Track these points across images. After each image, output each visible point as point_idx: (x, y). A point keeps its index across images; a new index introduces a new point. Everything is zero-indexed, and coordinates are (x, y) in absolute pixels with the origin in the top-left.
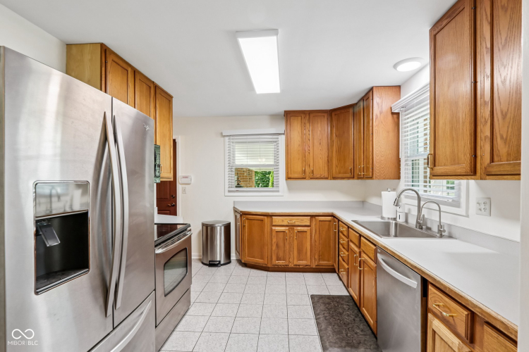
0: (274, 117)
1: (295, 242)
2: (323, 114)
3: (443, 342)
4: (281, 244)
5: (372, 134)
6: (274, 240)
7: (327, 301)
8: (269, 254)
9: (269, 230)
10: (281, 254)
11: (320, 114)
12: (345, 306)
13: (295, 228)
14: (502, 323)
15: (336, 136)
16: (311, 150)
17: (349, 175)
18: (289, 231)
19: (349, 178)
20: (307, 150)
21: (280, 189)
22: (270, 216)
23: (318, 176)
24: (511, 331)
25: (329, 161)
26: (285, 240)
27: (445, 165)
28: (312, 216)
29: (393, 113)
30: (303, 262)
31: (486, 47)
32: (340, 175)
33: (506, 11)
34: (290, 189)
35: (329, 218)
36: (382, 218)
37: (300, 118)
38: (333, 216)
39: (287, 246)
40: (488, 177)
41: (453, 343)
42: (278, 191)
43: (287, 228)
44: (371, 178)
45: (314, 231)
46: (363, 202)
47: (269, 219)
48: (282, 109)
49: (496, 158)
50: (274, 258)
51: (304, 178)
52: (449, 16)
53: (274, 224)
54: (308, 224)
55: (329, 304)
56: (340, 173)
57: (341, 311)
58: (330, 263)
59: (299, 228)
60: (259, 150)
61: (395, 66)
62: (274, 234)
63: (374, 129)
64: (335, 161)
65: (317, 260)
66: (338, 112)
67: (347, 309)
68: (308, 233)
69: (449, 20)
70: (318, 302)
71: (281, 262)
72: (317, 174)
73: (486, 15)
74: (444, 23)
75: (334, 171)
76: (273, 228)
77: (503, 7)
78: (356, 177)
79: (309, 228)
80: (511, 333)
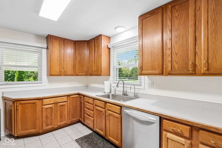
0: (39, 37)
1: (59, 112)
2: (71, 42)
3: (173, 142)
4: (49, 115)
5: (101, 55)
6: (44, 114)
7: (86, 140)
8: (41, 124)
9: (40, 108)
10: (49, 122)
11: (70, 42)
12: (95, 139)
13: (58, 104)
14: (215, 128)
15: (78, 54)
16: (65, 60)
17: (85, 74)
18: (55, 107)
19: (84, 75)
20: (62, 60)
21: (43, 81)
22: (41, 99)
23: (69, 74)
24: (220, 130)
25: (74, 66)
26: (52, 112)
27: (148, 70)
28: (68, 96)
29: (108, 48)
30: (64, 122)
31: (169, 29)
32: (80, 74)
33: (177, 19)
34: (49, 81)
35: (77, 96)
36: (105, 93)
37: (58, 41)
38: (79, 94)
39: (53, 115)
40: (168, 75)
41: (181, 141)
42: (42, 83)
43: (53, 105)
44: (100, 75)
45: (69, 104)
46: (87, 86)
47: (40, 101)
48: (46, 33)
49: (173, 69)
50: (44, 125)
51: (61, 75)
52: (151, 14)
53: (44, 104)
54: (66, 100)
55: (88, 141)
56: (80, 73)
57: (95, 142)
58: (78, 118)
59: (61, 104)
60: (27, 56)
61: (116, 28)
62: (44, 110)
63: (102, 53)
64: (77, 67)
65: (71, 119)
66: (79, 43)
67: (97, 140)
68: (66, 106)
69: (150, 15)
70: (82, 142)
71: (49, 127)
72: (68, 73)
73: (169, 18)
74: (148, 16)
75: (77, 72)
76: (44, 107)
77: (176, 17)
78: (88, 75)
79: (66, 103)
80: (220, 131)
